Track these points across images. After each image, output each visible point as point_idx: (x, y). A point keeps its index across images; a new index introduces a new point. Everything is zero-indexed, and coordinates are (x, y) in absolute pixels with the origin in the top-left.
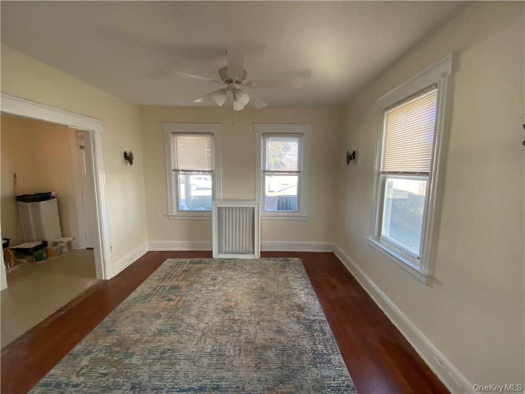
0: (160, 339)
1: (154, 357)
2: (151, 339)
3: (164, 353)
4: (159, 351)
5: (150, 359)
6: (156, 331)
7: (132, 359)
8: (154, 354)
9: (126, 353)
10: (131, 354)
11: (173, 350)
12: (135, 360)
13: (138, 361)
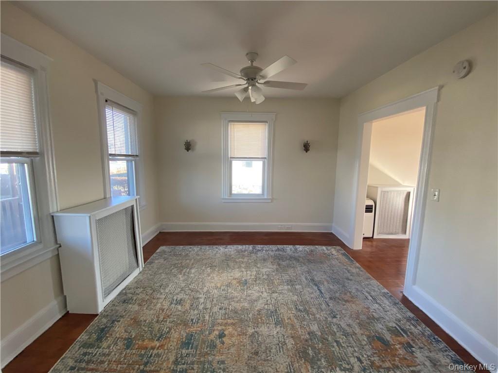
0: (288, 319)
1: (306, 316)
2: (289, 327)
3: (300, 310)
4: (299, 314)
5: (309, 317)
6: (278, 327)
7: (315, 330)
8: (304, 316)
9: (311, 339)
10: (311, 334)
11: (295, 306)
12: (315, 328)
13: (314, 325)
